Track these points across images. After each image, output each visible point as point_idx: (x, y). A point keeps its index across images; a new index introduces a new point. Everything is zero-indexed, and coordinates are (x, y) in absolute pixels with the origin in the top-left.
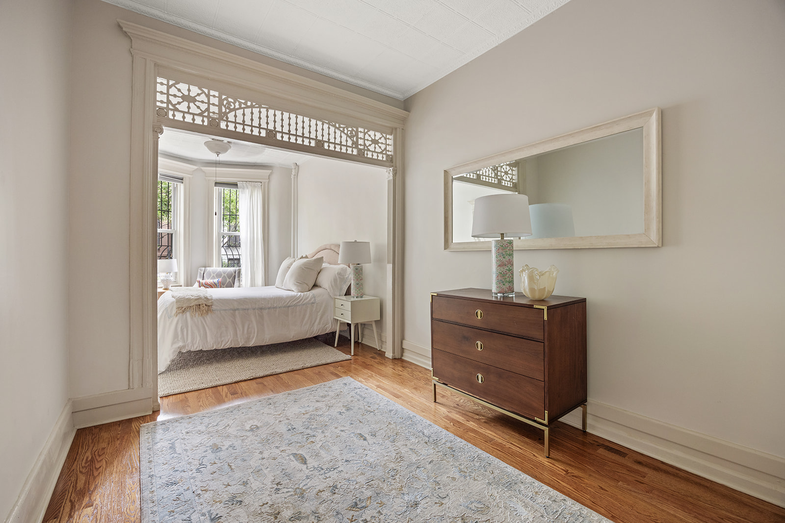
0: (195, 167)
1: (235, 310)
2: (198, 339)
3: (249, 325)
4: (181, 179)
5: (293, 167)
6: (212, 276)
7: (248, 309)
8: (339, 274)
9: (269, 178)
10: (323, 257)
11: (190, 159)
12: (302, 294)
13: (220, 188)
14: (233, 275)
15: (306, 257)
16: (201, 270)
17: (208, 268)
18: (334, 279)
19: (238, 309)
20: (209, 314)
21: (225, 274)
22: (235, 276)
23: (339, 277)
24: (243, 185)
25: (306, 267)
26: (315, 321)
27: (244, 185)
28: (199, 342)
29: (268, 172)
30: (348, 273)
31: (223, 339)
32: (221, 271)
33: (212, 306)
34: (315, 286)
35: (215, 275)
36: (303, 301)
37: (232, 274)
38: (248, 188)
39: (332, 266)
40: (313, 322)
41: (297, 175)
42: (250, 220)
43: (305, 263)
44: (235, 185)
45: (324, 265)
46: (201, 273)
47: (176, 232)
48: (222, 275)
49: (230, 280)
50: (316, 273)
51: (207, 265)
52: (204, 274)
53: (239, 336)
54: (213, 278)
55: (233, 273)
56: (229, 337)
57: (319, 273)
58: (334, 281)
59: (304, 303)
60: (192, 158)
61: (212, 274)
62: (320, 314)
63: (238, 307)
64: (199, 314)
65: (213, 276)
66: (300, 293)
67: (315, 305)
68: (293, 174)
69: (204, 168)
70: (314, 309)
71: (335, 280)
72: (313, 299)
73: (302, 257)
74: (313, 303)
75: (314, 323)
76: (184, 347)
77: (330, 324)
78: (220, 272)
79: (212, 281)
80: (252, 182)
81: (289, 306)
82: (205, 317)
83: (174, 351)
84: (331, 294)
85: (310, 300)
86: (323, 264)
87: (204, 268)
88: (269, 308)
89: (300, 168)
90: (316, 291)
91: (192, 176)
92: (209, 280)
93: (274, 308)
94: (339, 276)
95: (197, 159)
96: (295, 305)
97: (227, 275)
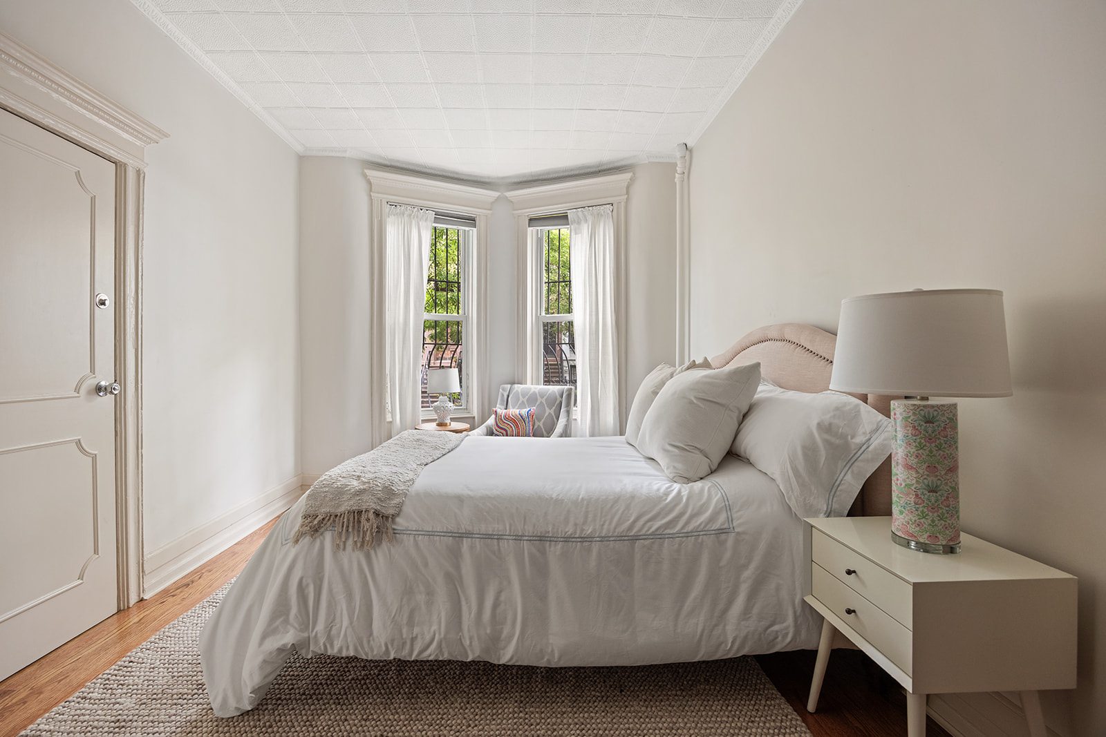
0: (495, 194)
1: (460, 536)
2: (346, 622)
3: (499, 593)
4: (471, 221)
5: (678, 154)
6: (520, 402)
7: (500, 538)
8: (825, 428)
9: (628, 193)
10: (758, 365)
11: (487, 180)
12: (686, 489)
13: (539, 228)
14: (558, 402)
15: (706, 364)
16: (503, 390)
17: (516, 386)
18: (804, 448)
19: (468, 535)
20: (385, 545)
21: (542, 397)
22: (561, 403)
23: (826, 442)
24: (578, 216)
25: (701, 395)
26: (730, 602)
27: (580, 214)
28: (345, 635)
29: (627, 176)
30: (868, 428)
31: (416, 630)
32: (537, 391)
33: (398, 520)
34: (733, 456)
35: (525, 400)
36: (687, 523)
37: (556, 399)
38: (586, 221)
39: (791, 394)
40: (721, 606)
41: (687, 173)
42: (590, 286)
43: (697, 383)
44: (562, 219)
45: (764, 390)
46: (503, 395)
47: (467, 318)
48: (537, 400)
49: (552, 411)
50: (735, 417)
51: (516, 381)
52: (508, 396)
53: (465, 627)
54: (522, 406)
55: (558, 397)
56: (434, 627)
57: (745, 416)
58: (805, 455)
59: (690, 528)
60: (489, 178)
61: (521, 397)
62: (748, 573)
63: (470, 528)
64: (356, 542)
65: (523, 401)
66: (676, 487)
67: (731, 537)
68: (679, 170)
69: (509, 194)
70: (728, 555)
71: (809, 451)
72: (723, 517)
73: (693, 366)
74: (721, 532)
75: (725, 611)
76: (305, 643)
77: (790, 621)
78: (534, 393)
79: (517, 411)
80: (592, 206)
81: (636, 538)
82: (372, 552)
83: (265, 661)
84: (793, 504)
85: (712, 519)
86: (760, 388)
87: (509, 386)
88: (567, 539)
89: (695, 154)
90: (733, 482)
91: (489, 212)
92: (514, 410)
93: (584, 539)
94: (826, 436)
95: (498, 178)
96: (658, 536)
97: (546, 400)
